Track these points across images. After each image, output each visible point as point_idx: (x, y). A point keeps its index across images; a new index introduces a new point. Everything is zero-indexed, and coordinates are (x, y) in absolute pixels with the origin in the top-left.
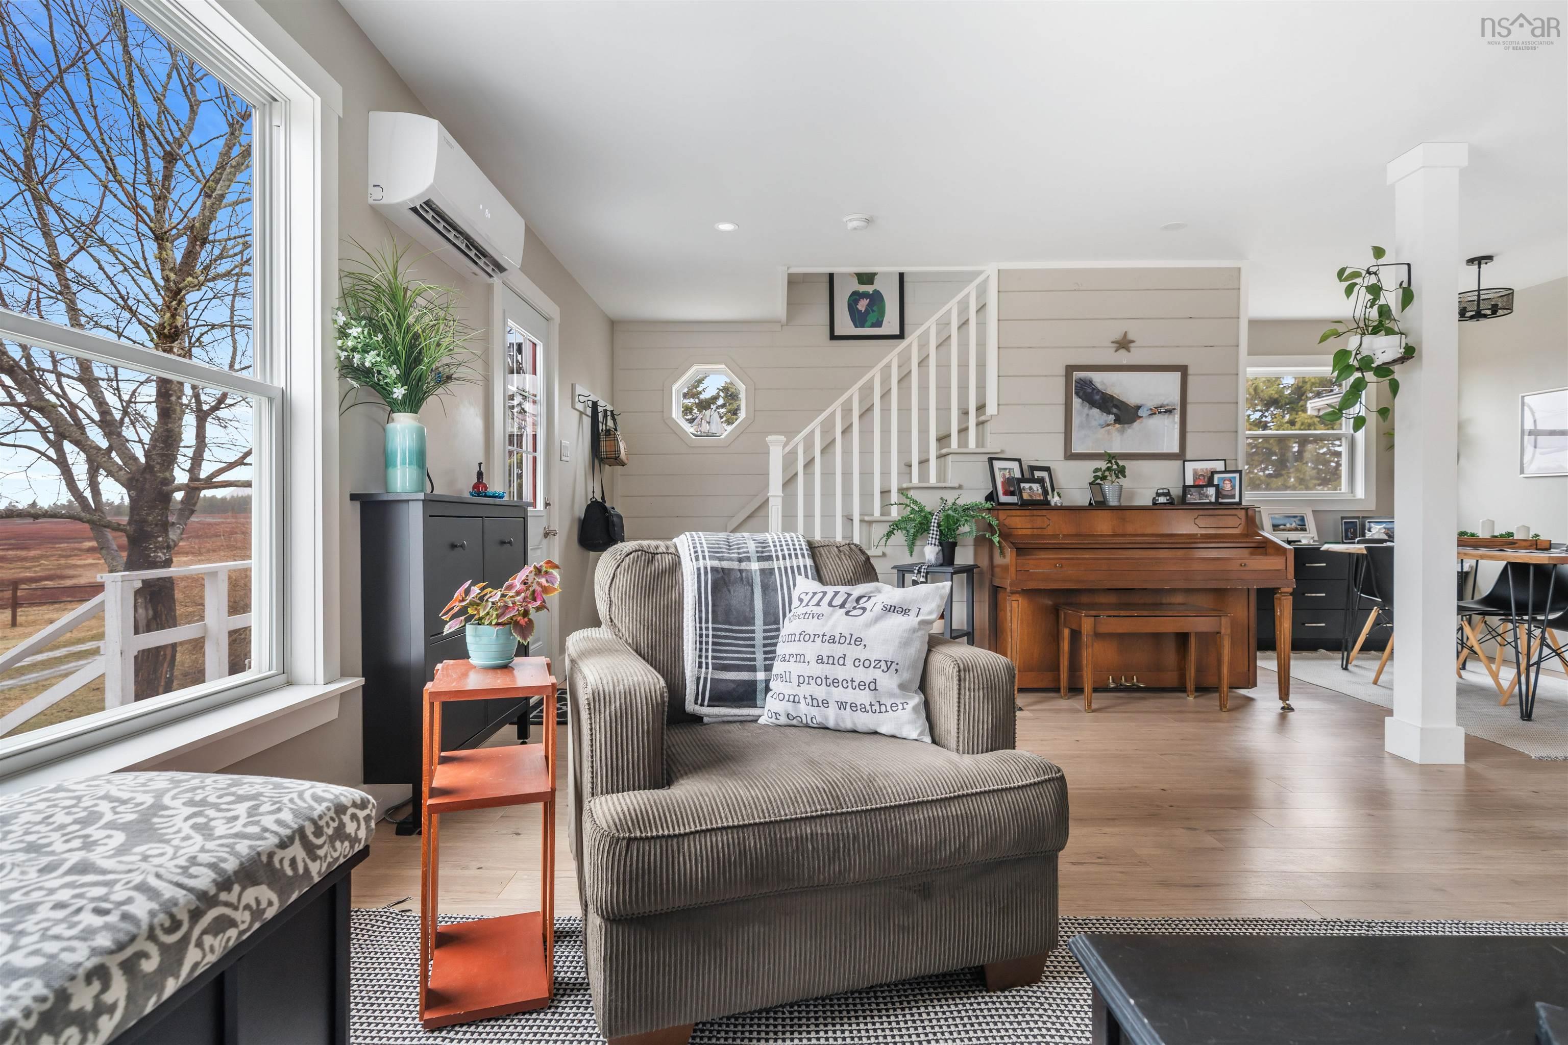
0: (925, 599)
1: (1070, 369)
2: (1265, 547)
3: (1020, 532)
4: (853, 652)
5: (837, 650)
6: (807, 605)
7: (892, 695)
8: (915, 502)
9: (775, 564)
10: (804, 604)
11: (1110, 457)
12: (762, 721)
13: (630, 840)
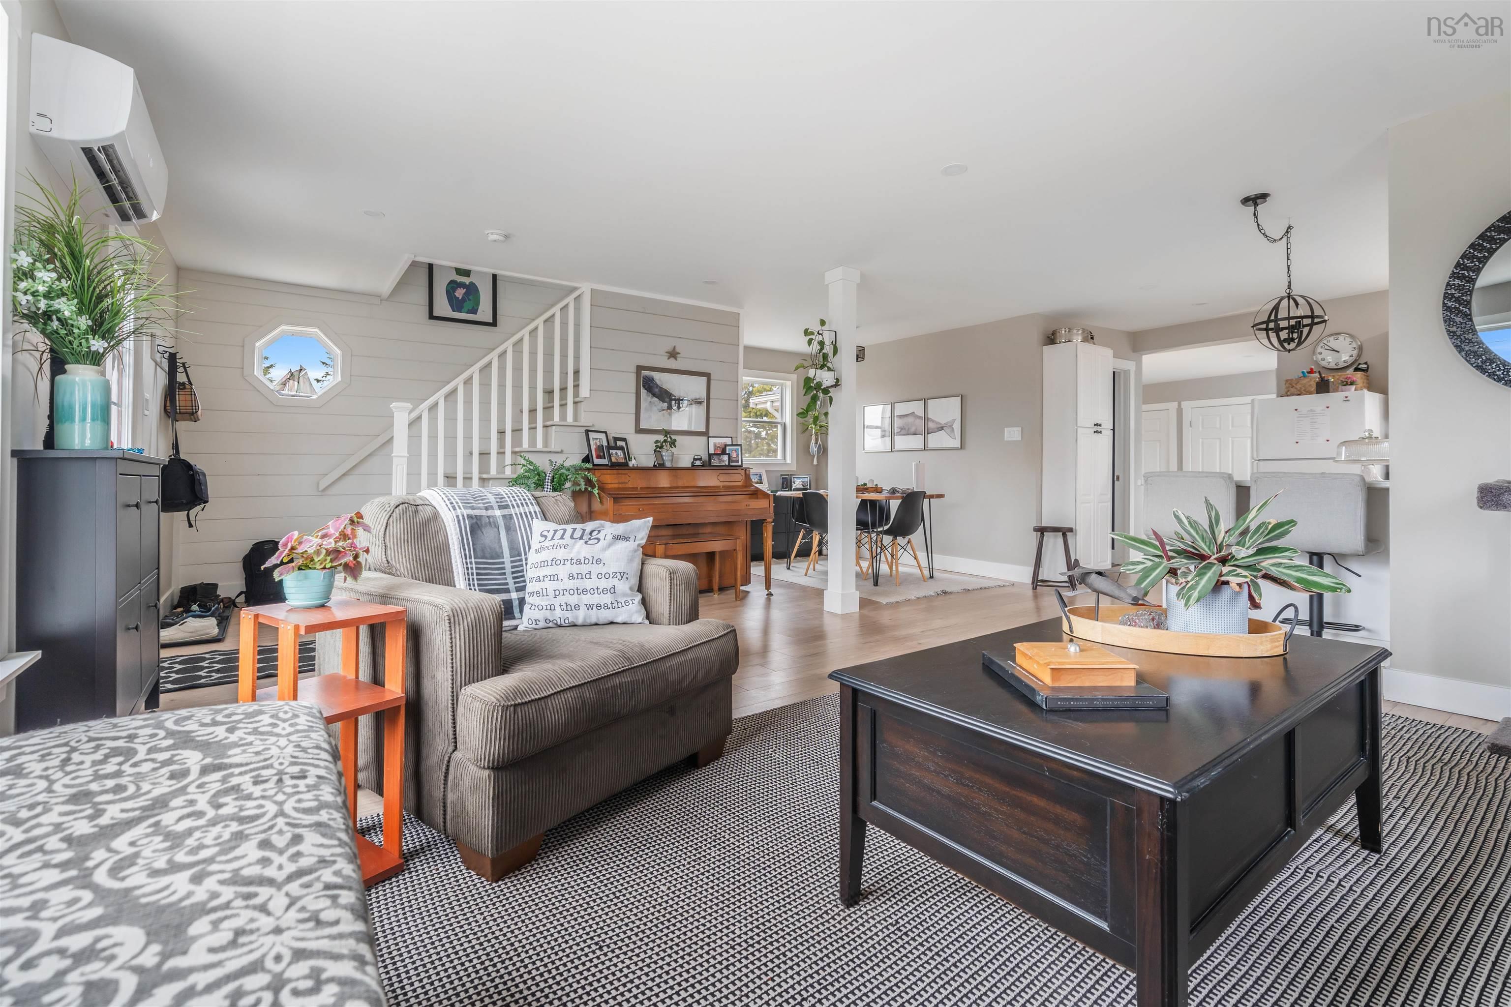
0: (639, 529)
1: (640, 368)
2: (757, 494)
3: (610, 486)
4: (596, 569)
5: (584, 569)
6: (552, 539)
7: (625, 595)
8: (531, 463)
9: (512, 511)
10: (549, 538)
11: (666, 433)
12: (521, 628)
13: (515, 705)
